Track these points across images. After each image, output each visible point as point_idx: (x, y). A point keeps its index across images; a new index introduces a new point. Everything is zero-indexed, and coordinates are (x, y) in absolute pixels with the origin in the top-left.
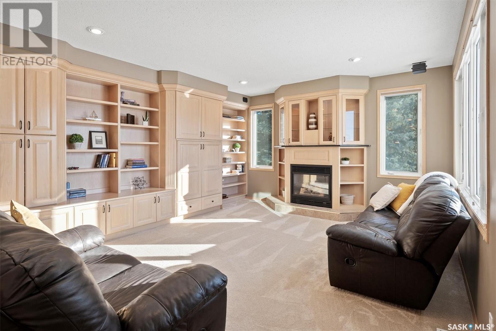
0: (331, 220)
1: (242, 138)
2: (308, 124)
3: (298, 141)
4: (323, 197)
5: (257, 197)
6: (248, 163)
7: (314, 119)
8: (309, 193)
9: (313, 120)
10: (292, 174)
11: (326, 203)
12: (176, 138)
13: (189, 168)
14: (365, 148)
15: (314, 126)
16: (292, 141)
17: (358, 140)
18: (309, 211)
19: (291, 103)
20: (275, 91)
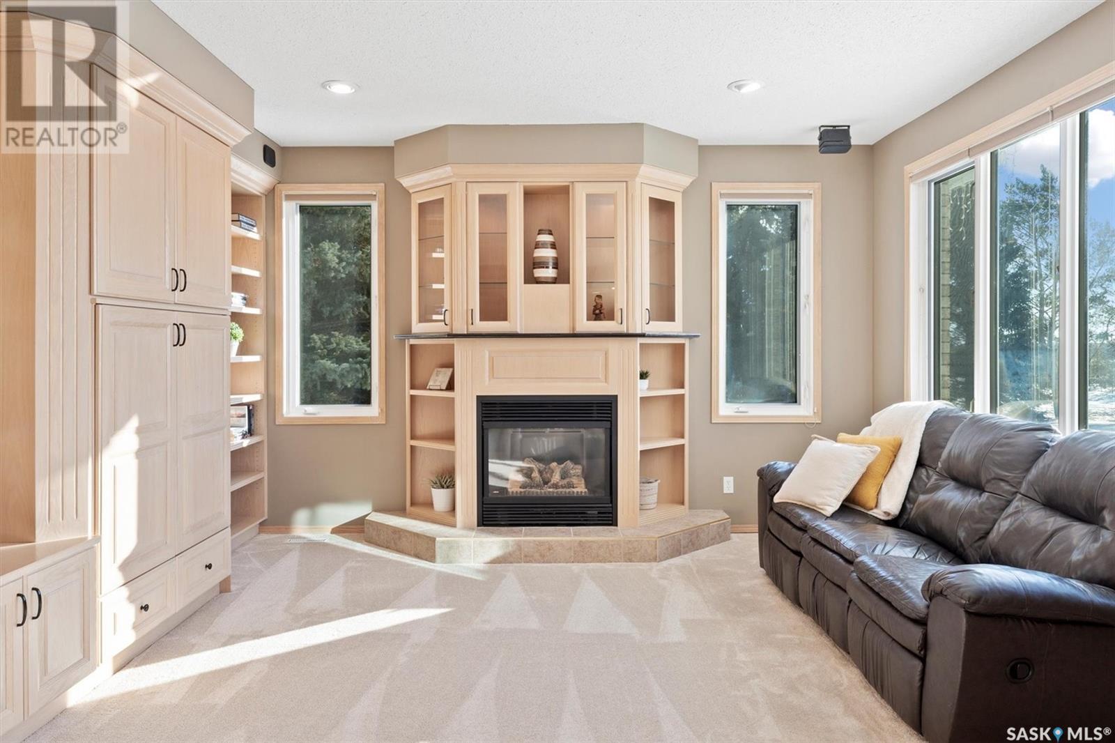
0: (631, 561)
1: (248, 302)
2: (532, 265)
3: (503, 317)
4: (587, 495)
5: (313, 522)
6: (272, 399)
7: (552, 248)
8: (538, 486)
9: (549, 253)
10: (483, 429)
11: (596, 512)
12: (90, 292)
13: (139, 431)
14: (686, 342)
15: (550, 273)
16: (481, 319)
17: (670, 317)
18: (561, 544)
19: (476, 191)
20: (396, 142)
